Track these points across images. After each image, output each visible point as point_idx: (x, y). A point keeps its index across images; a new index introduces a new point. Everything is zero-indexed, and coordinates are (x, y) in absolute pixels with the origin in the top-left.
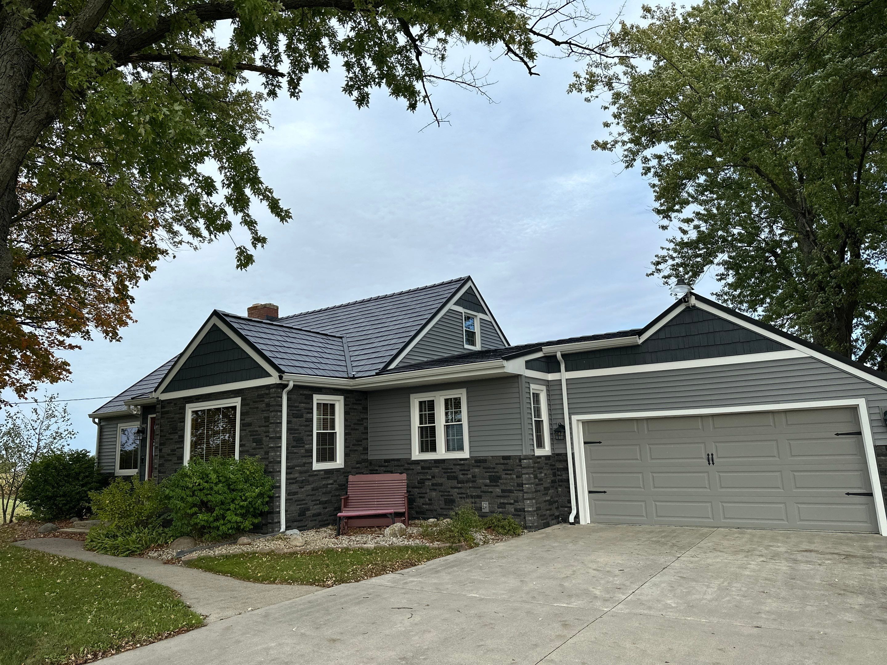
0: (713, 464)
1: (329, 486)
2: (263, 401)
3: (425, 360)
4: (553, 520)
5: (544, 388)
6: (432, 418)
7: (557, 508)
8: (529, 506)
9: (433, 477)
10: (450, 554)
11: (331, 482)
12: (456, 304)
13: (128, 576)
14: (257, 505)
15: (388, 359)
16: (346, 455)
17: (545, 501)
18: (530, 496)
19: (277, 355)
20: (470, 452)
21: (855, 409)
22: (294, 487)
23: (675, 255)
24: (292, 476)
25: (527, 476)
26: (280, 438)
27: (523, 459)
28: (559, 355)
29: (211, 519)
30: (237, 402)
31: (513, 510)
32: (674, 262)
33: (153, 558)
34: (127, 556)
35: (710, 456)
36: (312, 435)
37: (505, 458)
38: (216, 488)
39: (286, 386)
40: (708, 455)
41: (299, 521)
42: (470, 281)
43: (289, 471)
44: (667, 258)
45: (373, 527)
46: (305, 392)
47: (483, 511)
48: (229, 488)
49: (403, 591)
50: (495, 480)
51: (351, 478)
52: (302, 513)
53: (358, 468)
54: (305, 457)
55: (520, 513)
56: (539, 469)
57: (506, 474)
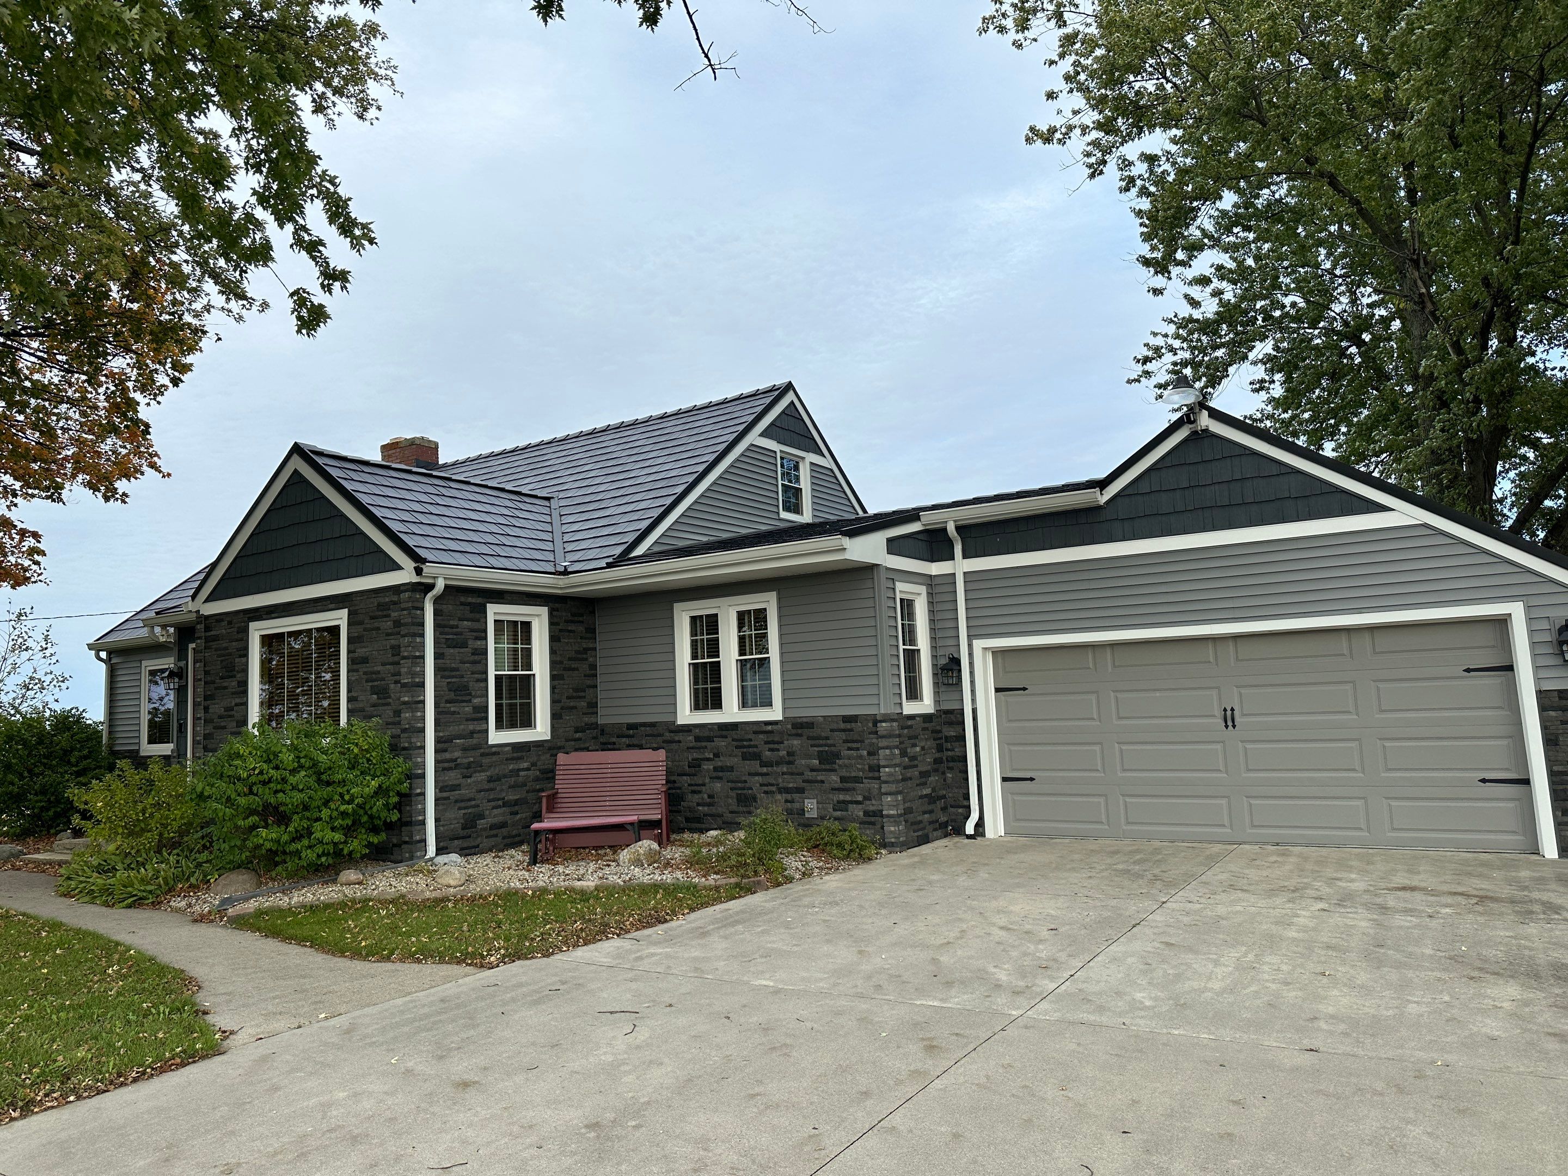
0: (1234, 726)
1: (522, 773)
2: (389, 616)
3: (705, 539)
4: (935, 830)
5: (923, 590)
6: (714, 648)
7: (944, 809)
8: (890, 805)
9: (716, 755)
10: (735, 898)
11: (525, 765)
12: (765, 434)
13: (110, 948)
14: (375, 809)
15: (631, 538)
16: (555, 716)
17: (921, 797)
18: (893, 788)
19: (415, 529)
20: (784, 709)
21: (1503, 622)
22: (453, 777)
23: (1177, 344)
24: (447, 756)
25: (888, 752)
26: (422, 685)
27: (881, 721)
28: (951, 528)
29: (285, 837)
30: (339, 618)
31: (861, 814)
32: (1177, 358)
33: (177, 910)
34: (129, 906)
35: (1229, 713)
36: (486, 680)
37: (848, 719)
38: (292, 780)
39: (431, 587)
40: (1225, 710)
41: (463, 838)
42: (791, 392)
43: (441, 746)
44: (1163, 351)
45: (602, 847)
46: (470, 600)
47: (807, 815)
48: (319, 781)
49: (630, 975)
50: (828, 759)
51: (562, 758)
52: (470, 823)
53: (580, 739)
54: (474, 720)
55: (874, 818)
56: (910, 738)
57: (850, 749)
